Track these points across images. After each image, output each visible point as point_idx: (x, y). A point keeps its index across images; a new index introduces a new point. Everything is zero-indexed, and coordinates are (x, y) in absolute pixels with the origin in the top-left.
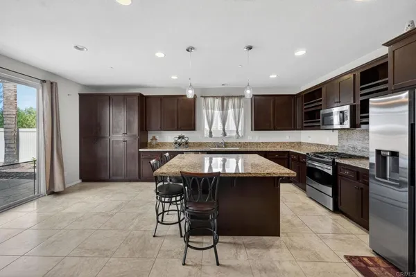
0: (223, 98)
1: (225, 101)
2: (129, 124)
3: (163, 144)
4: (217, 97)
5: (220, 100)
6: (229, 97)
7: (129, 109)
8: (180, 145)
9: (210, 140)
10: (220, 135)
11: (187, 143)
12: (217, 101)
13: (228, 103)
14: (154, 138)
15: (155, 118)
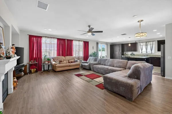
0: (146, 42)
1: (147, 43)
2: (119, 50)
3: (128, 55)
4: (144, 42)
5: (145, 43)
6: (148, 42)
7: (119, 47)
8: (132, 55)
9: (142, 54)
10: (145, 52)
11: (134, 54)
12: (144, 44)
13: (148, 44)
14: (125, 53)
15: (125, 48)
